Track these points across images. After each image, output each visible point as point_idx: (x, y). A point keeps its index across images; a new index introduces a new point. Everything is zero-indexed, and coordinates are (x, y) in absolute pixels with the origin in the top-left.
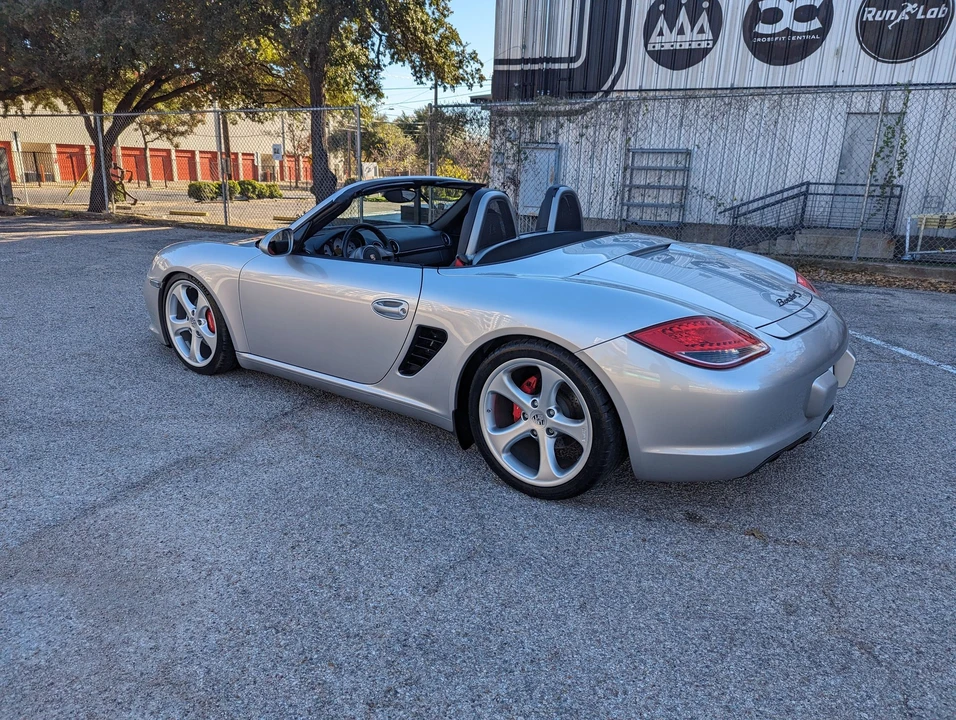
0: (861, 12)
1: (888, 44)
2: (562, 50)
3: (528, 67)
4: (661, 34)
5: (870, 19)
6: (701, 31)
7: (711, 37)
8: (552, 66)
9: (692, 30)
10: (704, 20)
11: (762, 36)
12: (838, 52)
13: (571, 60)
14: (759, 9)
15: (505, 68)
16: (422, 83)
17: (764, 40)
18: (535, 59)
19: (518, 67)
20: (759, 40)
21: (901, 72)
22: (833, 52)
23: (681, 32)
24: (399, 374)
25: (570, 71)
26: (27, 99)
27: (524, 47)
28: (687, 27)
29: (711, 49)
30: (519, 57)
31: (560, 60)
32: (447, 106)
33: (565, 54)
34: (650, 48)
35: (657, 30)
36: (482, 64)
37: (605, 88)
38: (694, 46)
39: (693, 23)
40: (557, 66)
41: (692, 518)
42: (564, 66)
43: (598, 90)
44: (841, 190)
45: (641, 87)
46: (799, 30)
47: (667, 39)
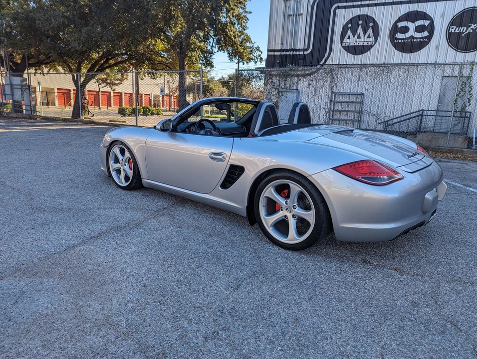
0: (448, 28)
1: (462, 43)
2: (300, 45)
3: (284, 53)
4: (349, 38)
5: (453, 31)
6: (369, 37)
7: (374, 40)
8: (295, 53)
9: (364, 36)
10: (370, 31)
11: (399, 39)
12: (437, 47)
13: (305, 50)
14: (397, 27)
15: (273, 53)
16: (233, 61)
17: (400, 41)
18: (287, 49)
19: (279, 53)
20: (398, 41)
21: (469, 57)
22: (434, 47)
23: (359, 37)
24: (220, 188)
25: (304, 55)
26: (46, 67)
27: (282, 44)
28: (362, 35)
29: (374, 45)
30: (280, 49)
31: (299, 50)
32: (244, 70)
33: (302, 47)
34: (344, 45)
35: (347, 36)
37: (321, 63)
38: (365, 44)
39: (365, 33)
40: (298, 53)
41: (365, 261)
42: (301, 53)
43: (318, 64)
44: (440, 113)
45: (339, 63)
46: (418, 37)
47: (352, 41)
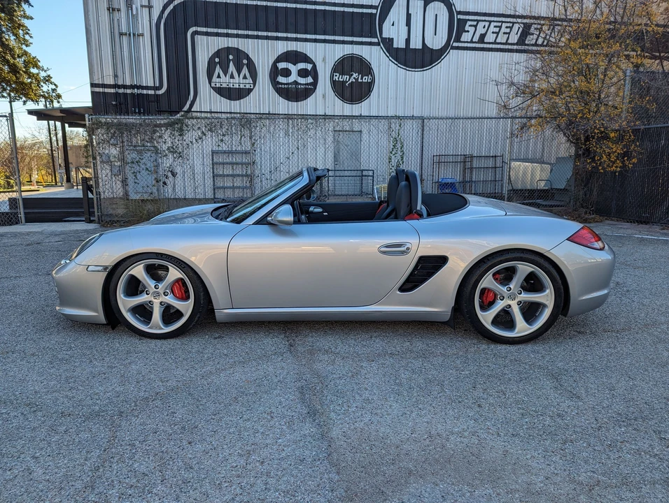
0: (332, 77)
1: (347, 93)
2: (148, 79)
3: (121, 91)
4: (219, 76)
5: (337, 80)
6: (245, 77)
7: (251, 82)
8: (140, 91)
9: (239, 76)
10: (245, 71)
11: (282, 84)
12: (324, 96)
13: (155, 88)
14: (277, 68)
15: (101, 90)
17: (283, 86)
18: (127, 85)
19: (112, 91)
20: (280, 86)
21: (356, 109)
22: (321, 96)
23: (232, 77)
25: (157, 96)
27: (116, 76)
28: (236, 74)
29: (252, 89)
30: (112, 83)
31: (147, 88)
33: (151, 84)
34: (213, 85)
35: (216, 74)
36: (55, 85)
37: (186, 108)
38: (242, 86)
39: (239, 72)
40: (145, 92)
42: (151, 92)
43: (180, 110)
44: (338, 173)
45: (211, 110)
46: (302, 82)
47: (224, 81)
